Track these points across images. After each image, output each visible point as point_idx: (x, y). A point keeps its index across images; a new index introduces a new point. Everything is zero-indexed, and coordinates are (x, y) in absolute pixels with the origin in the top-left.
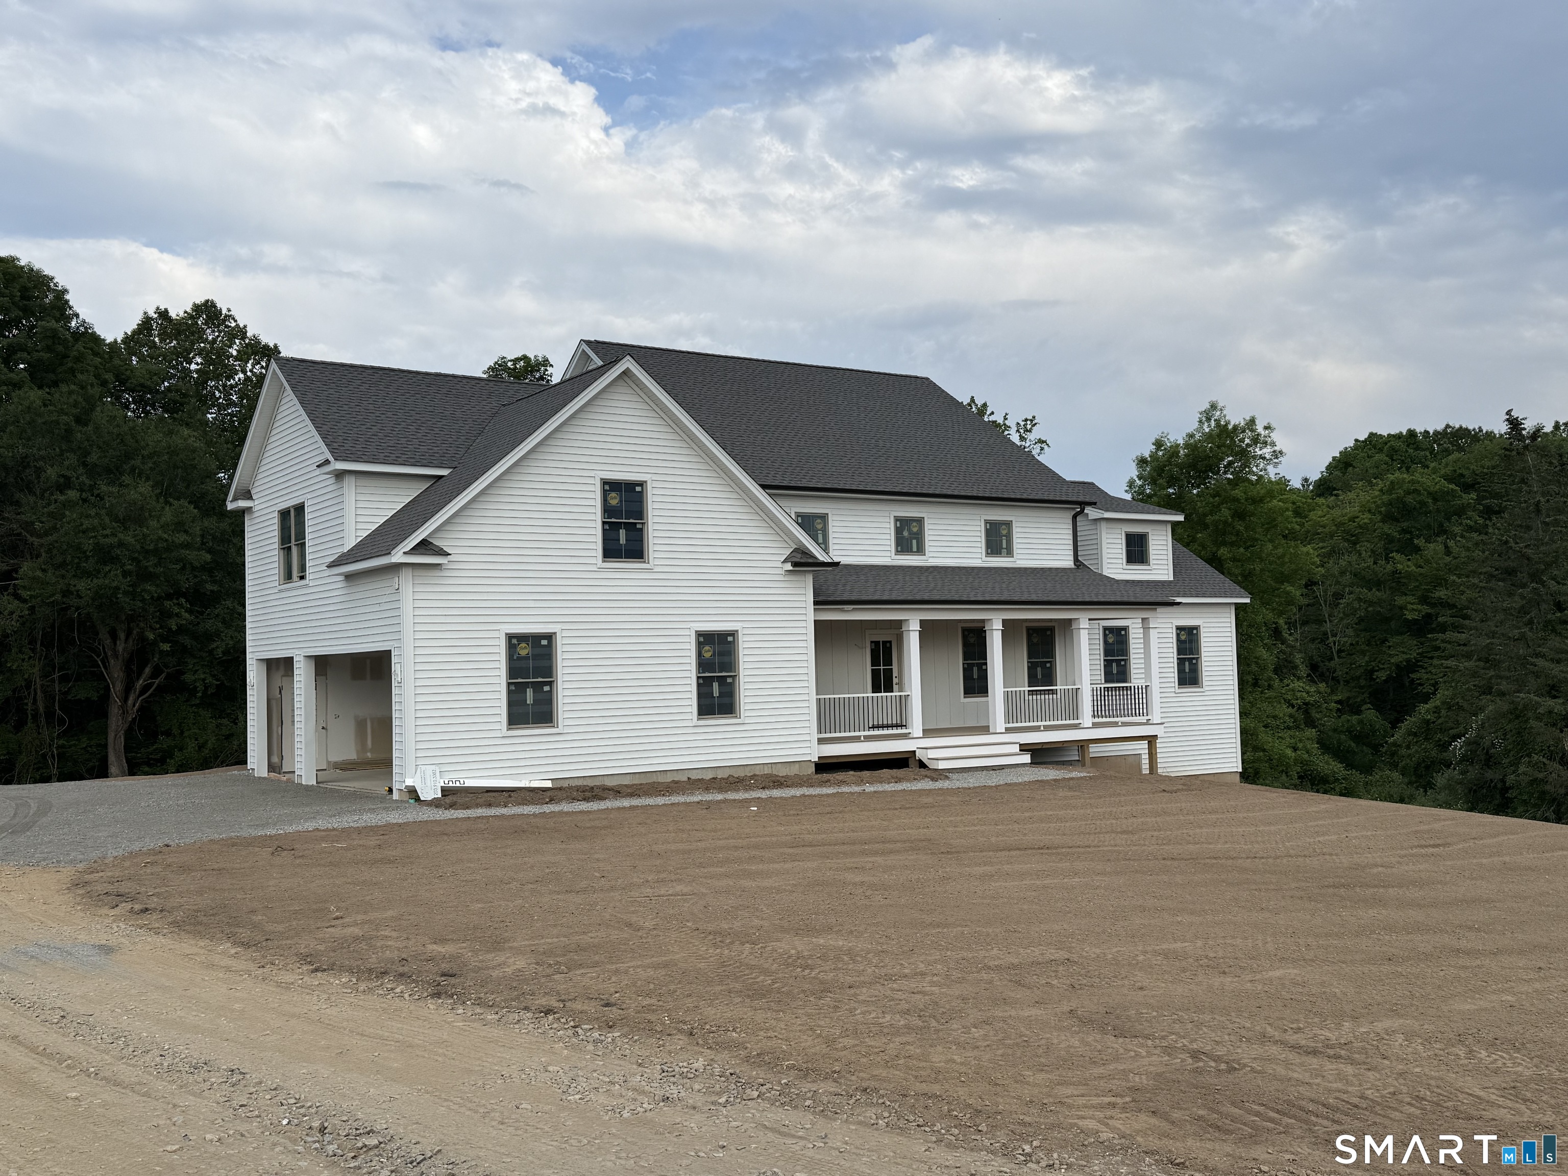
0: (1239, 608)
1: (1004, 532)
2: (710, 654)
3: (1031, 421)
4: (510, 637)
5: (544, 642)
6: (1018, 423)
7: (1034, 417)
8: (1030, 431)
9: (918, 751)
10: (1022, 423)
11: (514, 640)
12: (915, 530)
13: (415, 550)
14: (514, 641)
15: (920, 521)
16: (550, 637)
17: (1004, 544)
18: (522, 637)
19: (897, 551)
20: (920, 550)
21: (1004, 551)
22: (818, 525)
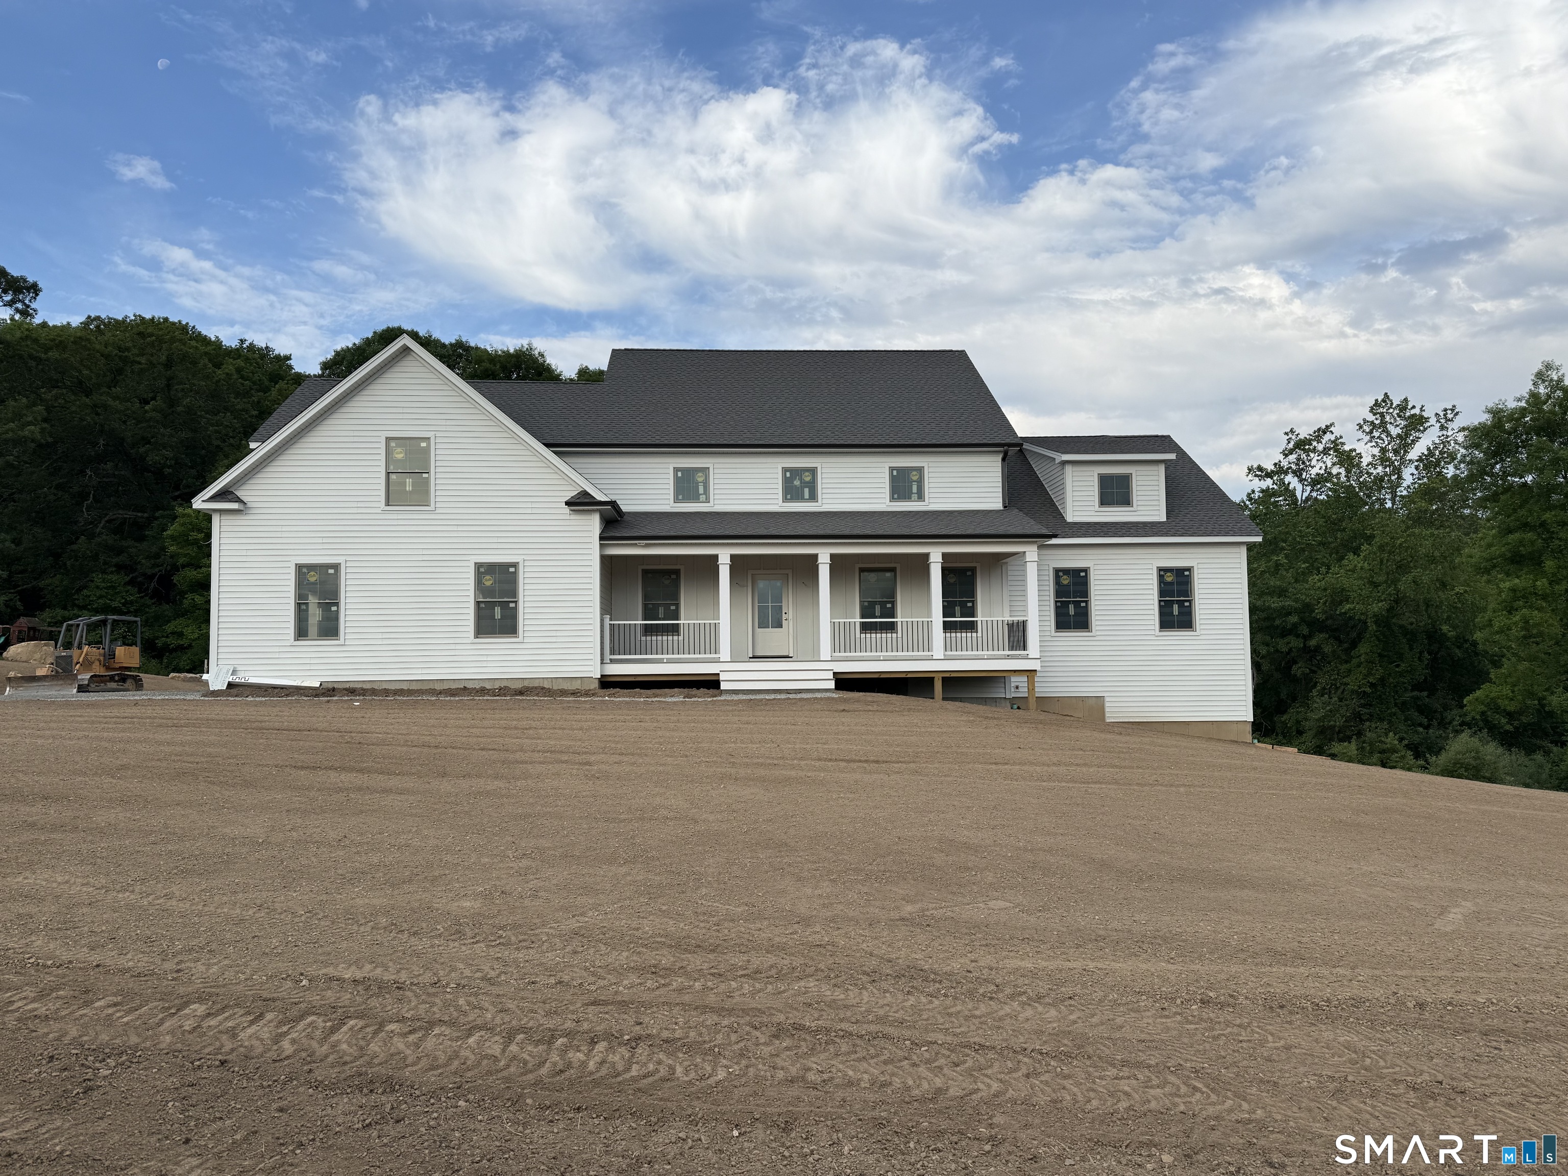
0: (1250, 547)
1: (915, 478)
2: (491, 582)
3: (1452, 410)
4: (299, 568)
5: (331, 571)
6: (1437, 414)
7: (1454, 406)
8: (1452, 420)
9: (721, 674)
10: (1442, 414)
11: (302, 570)
12: (808, 479)
13: (213, 499)
14: (305, 570)
15: (813, 471)
16: (336, 567)
17: (915, 489)
18: (312, 567)
19: (786, 499)
20: (813, 497)
21: (915, 497)
22: (700, 478)
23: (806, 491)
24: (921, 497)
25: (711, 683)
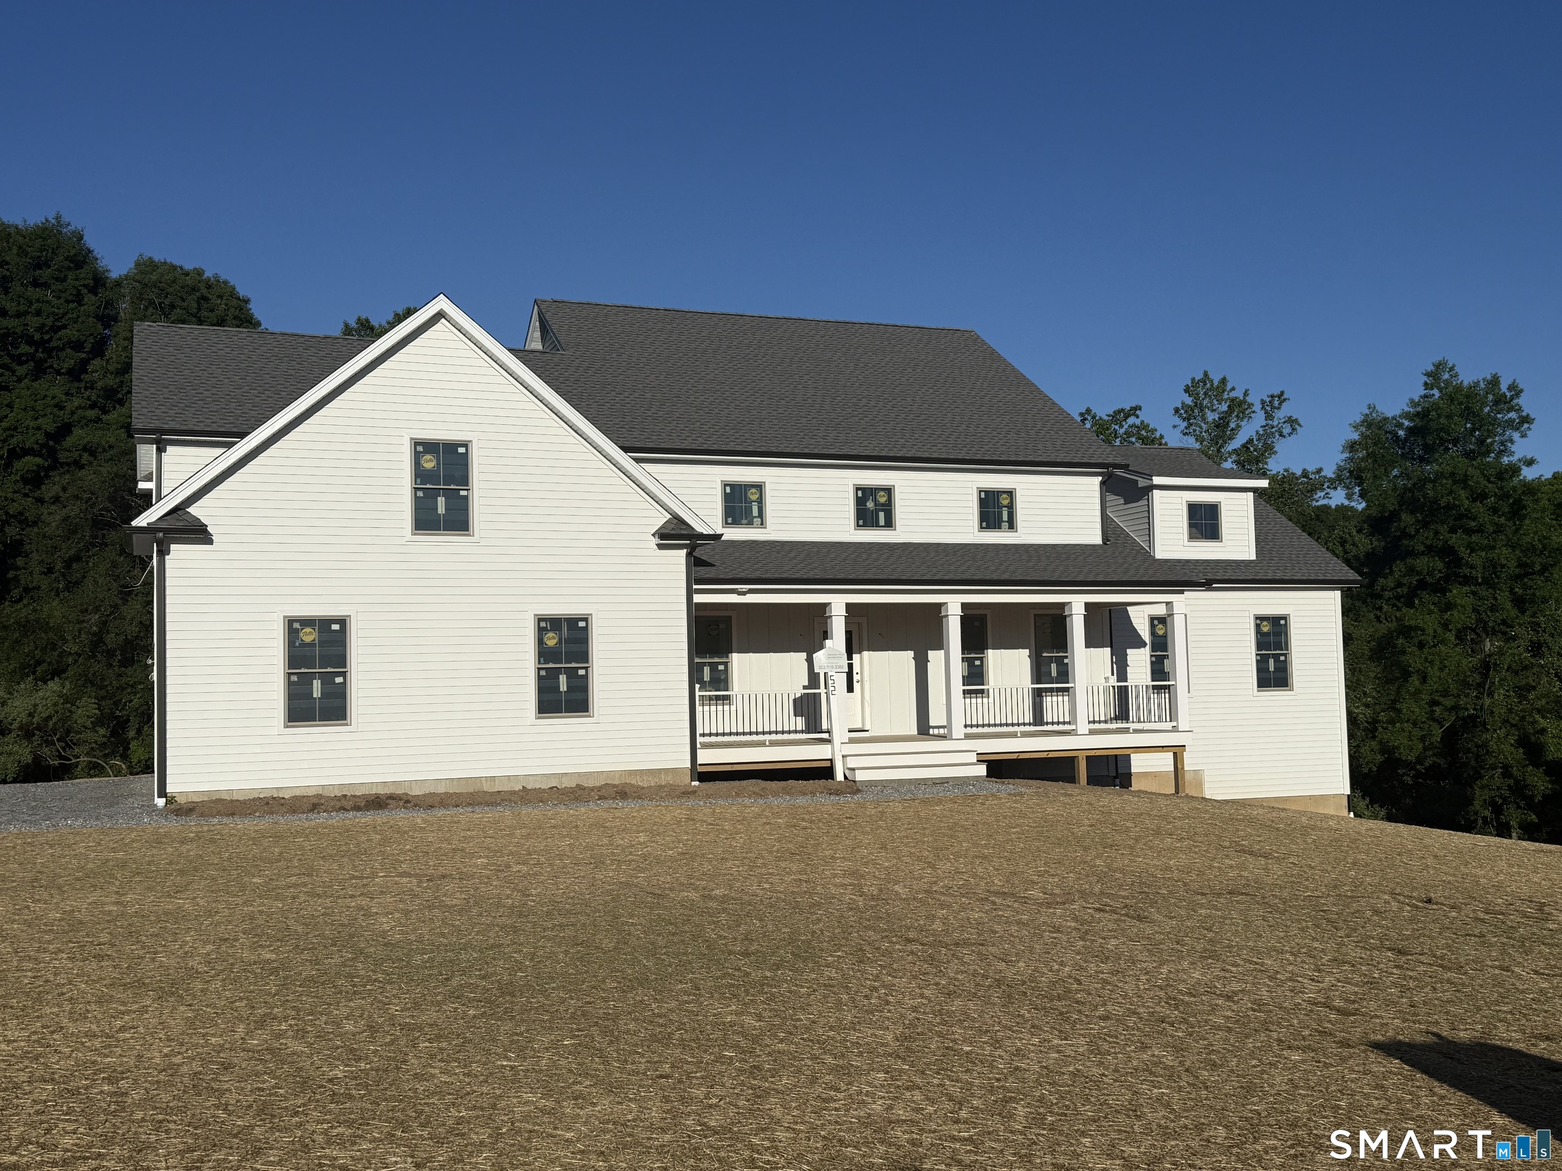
1: (1005, 502)
2: (554, 642)
3: (1279, 397)
4: (290, 622)
5: (335, 627)
6: (1262, 400)
7: (1282, 393)
8: (1278, 408)
14: (296, 625)
15: (889, 490)
16: (343, 621)
17: (1005, 517)
18: (307, 622)
19: (858, 526)
20: (889, 524)
21: (1005, 525)
22: (753, 495)
23: (882, 515)
24: (1012, 526)
25: (825, 772)
